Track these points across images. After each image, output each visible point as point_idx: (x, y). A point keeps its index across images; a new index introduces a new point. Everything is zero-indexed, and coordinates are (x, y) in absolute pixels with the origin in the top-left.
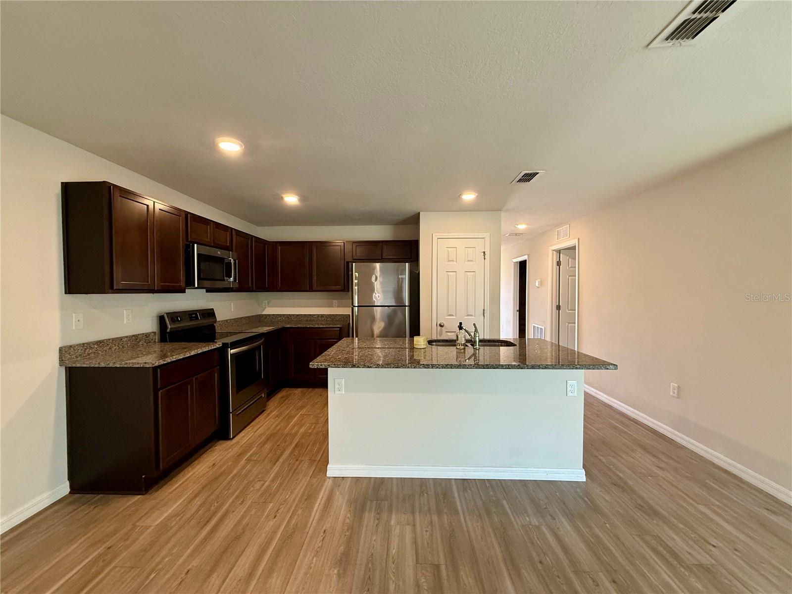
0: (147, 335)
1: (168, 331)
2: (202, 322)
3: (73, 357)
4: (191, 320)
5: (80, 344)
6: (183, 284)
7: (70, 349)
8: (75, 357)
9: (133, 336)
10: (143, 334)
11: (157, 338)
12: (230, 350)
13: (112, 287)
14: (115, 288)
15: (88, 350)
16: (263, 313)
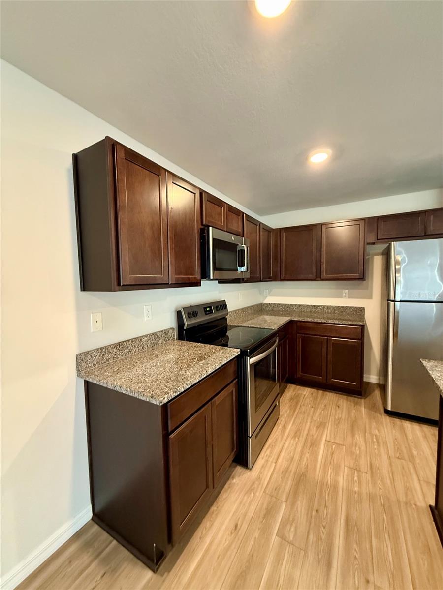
0: (166, 332)
1: (185, 328)
2: (216, 315)
3: (90, 365)
4: (206, 314)
5: (98, 349)
6: (198, 275)
7: (87, 357)
8: (92, 366)
9: (153, 334)
10: (162, 331)
11: (175, 334)
12: (250, 359)
13: (119, 284)
14: (122, 284)
15: (107, 355)
16: (265, 302)
